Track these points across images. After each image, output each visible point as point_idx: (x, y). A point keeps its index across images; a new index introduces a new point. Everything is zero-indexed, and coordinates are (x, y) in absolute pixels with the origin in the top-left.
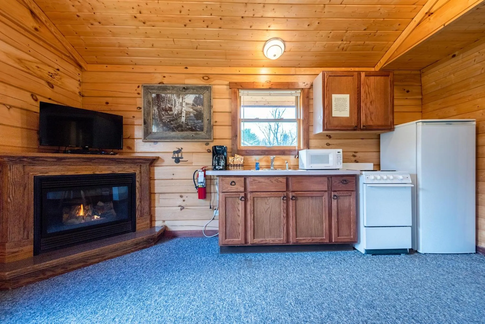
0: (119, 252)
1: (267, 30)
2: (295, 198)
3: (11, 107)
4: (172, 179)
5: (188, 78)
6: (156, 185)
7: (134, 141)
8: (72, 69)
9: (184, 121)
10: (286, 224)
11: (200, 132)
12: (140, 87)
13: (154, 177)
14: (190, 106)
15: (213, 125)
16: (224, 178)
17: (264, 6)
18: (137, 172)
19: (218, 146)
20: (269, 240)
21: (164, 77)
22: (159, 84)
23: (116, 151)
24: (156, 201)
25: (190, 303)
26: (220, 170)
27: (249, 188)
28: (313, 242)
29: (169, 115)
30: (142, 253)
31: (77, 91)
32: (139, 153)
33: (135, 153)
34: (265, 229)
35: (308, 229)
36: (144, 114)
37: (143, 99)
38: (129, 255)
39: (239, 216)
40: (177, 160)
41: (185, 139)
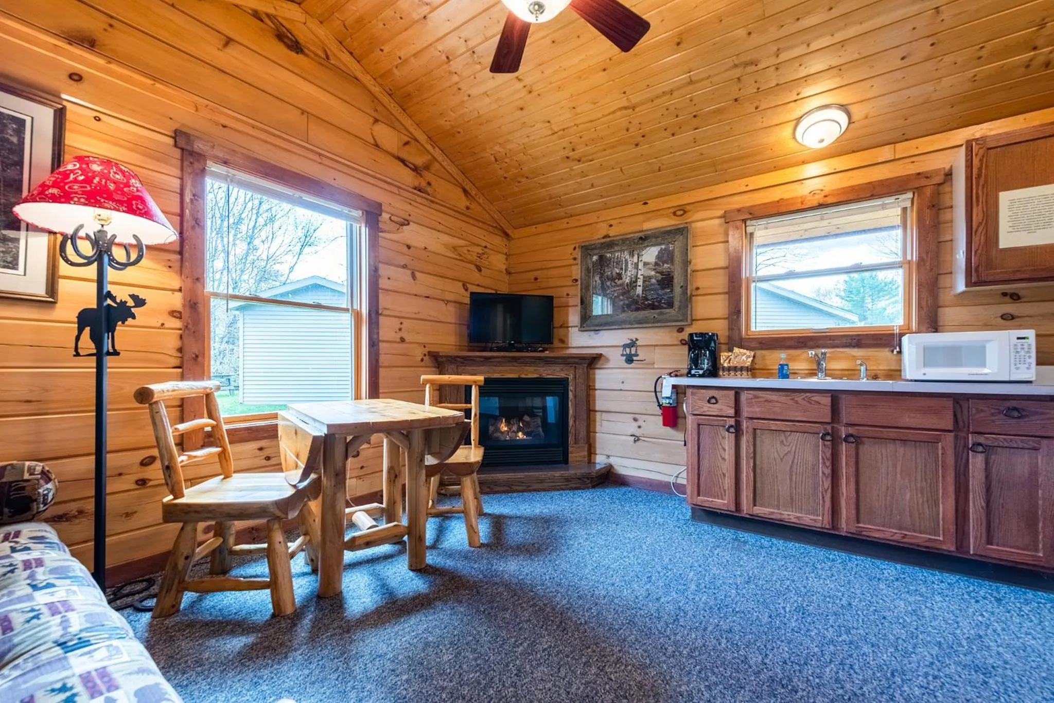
0: (546, 485)
1: (795, 101)
2: (856, 440)
3: (448, 301)
4: (621, 390)
5: (649, 219)
6: (597, 398)
7: (568, 331)
8: (497, 241)
9: (641, 292)
10: (829, 491)
11: (668, 311)
12: (577, 249)
13: (594, 386)
14: (651, 266)
15: (692, 296)
16: (695, 391)
17: (777, 69)
18: (571, 377)
19: (696, 334)
20: (789, 515)
21: (611, 226)
22: (603, 238)
23: (546, 346)
24: (598, 424)
25: (621, 558)
26: (700, 376)
27: (746, 411)
28: (905, 540)
29: (618, 286)
30: (574, 494)
31: (504, 267)
32: (574, 348)
33: (568, 348)
34: (780, 493)
35: (892, 511)
36: (581, 289)
37: (579, 266)
38: (557, 493)
39: (724, 459)
40: (630, 359)
41: (641, 323)
